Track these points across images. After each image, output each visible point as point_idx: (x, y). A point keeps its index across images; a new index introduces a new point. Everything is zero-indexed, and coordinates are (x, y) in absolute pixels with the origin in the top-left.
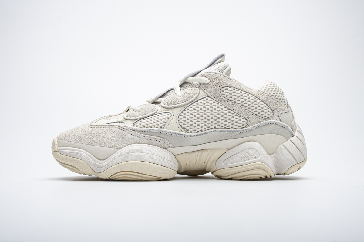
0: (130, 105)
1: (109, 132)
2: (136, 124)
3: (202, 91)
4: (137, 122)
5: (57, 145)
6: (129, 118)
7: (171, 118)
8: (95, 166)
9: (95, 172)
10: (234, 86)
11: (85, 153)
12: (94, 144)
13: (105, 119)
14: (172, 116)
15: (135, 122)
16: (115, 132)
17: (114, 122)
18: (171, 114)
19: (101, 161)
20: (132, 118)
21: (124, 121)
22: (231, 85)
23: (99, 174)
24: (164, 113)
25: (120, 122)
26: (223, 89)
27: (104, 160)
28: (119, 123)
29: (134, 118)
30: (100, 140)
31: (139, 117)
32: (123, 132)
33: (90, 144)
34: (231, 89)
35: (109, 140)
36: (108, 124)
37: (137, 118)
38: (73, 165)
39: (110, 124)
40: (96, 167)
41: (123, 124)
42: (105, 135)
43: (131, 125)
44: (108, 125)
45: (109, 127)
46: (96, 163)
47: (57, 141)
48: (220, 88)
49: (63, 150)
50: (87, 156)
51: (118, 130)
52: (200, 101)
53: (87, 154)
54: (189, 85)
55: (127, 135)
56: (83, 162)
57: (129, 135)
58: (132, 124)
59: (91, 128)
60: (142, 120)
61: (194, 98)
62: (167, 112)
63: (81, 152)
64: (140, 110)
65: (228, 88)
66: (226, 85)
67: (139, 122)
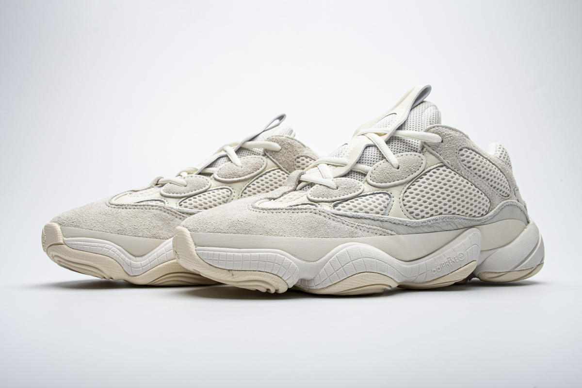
0: (159, 176)
1: (145, 215)
2: (182, 203)
3: (270, 161)
4: (183, 200)
5: (61, 234)
6: (171, 195)
7: (232, 197)
8: (130, 265)
9: (128, 275)
10: (310, 157)
11: (115, 247)
12: (126, 234)
13: (129, 194)
14: (234, 194)
15: (181, 202)
16: (155, 215)
17: (147, 201)
18: (230, 190)
19: (138, 259)
20: (175, 195)
21: (163, 200)
22: (307, 155)
23: (135, 277)
24: (221, 189)
25: (156, 200)
26: (298, 160)
27: (142, 256)
28: (154, 202)
29: (179, 195)
30: (135, 227)
31: (187, 194)
32: (167, 215)
33: (120, 232)
34: (308, 160)
35: (147, 227)
36: (139, 202)
37: (183, 195)
38: (95, 265)
39: (142, 204)
40: (131, 267)
41: (162, 203)
42: (140, 219)
43: (175, 205)
44: (139, 204)
45: (143, 208)
46: (131, 261)
47: (61, 228)
48: (295, 157)
49: (76, 242)
50: (118, 251)
51: (159, 212)
52: (268, 174)
53: (116, 248)
54: (248, 151)
55: (174, 220)
56: (112, 260)
57: (176, 219)
58: (178, 204)
59: (115, 209)
60: (192, 198)
61: (261, 169)
62: (225, 188)
63: (108, 245)
64: (186, 184)
65: (304, 158)
66: (302, 155)
67: (187, 200)
